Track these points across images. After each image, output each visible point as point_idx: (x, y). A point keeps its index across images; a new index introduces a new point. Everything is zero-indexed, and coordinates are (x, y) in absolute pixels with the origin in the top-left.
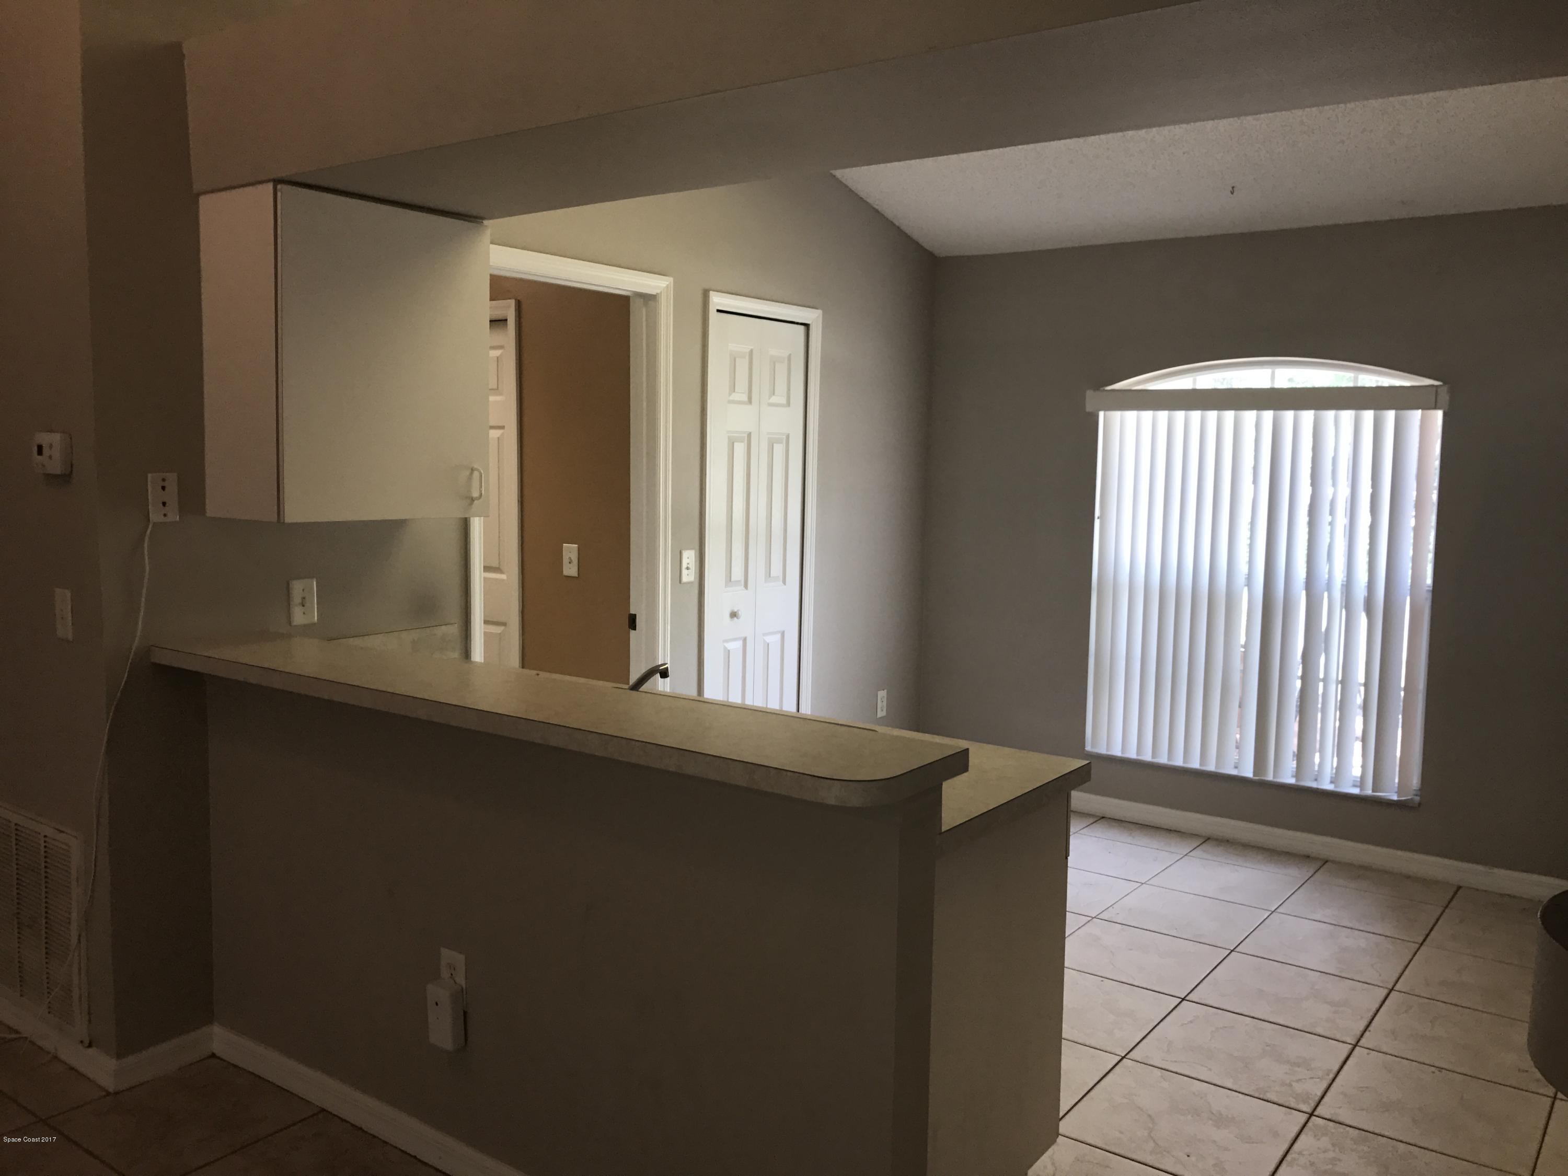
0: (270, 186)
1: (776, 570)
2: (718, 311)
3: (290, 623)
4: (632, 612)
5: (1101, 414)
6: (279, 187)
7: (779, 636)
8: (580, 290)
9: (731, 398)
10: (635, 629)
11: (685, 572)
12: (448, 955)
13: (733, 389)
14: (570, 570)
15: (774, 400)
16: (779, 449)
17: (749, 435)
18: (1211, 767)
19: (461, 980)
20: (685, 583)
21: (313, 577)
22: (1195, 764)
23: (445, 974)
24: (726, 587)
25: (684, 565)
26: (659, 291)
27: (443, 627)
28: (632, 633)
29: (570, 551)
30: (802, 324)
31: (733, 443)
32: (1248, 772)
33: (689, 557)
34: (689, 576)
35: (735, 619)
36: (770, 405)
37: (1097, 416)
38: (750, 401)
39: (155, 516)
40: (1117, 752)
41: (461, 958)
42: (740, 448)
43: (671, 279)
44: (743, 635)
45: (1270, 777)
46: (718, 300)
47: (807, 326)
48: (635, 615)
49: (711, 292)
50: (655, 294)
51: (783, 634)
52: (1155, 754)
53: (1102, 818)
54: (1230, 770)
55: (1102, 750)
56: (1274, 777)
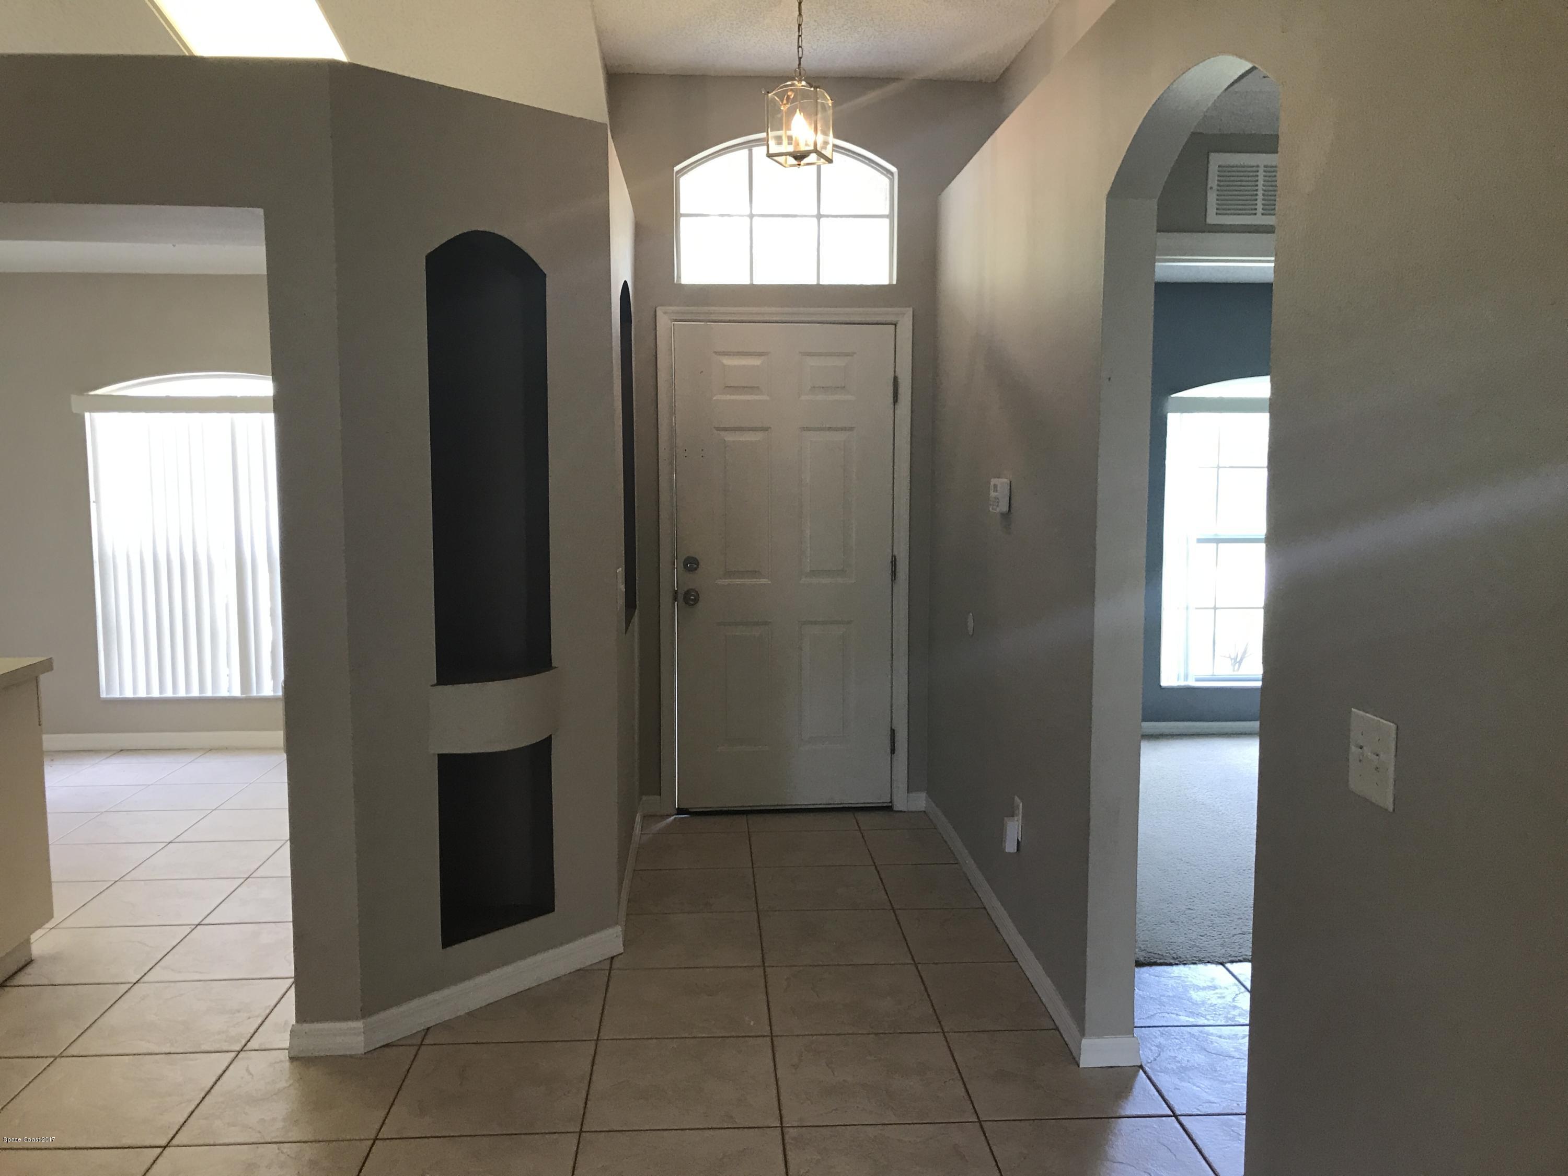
5: (87, 415)
18: (209, 693)
22: (195, 693)
32: (237, 692)
37: (84, 417)
40: (129, 694)
45: (254, 694)
52: (161, 691)
53: (122, 750)
54: (223, 693)
55: (116, 694)
56: (257, 693)
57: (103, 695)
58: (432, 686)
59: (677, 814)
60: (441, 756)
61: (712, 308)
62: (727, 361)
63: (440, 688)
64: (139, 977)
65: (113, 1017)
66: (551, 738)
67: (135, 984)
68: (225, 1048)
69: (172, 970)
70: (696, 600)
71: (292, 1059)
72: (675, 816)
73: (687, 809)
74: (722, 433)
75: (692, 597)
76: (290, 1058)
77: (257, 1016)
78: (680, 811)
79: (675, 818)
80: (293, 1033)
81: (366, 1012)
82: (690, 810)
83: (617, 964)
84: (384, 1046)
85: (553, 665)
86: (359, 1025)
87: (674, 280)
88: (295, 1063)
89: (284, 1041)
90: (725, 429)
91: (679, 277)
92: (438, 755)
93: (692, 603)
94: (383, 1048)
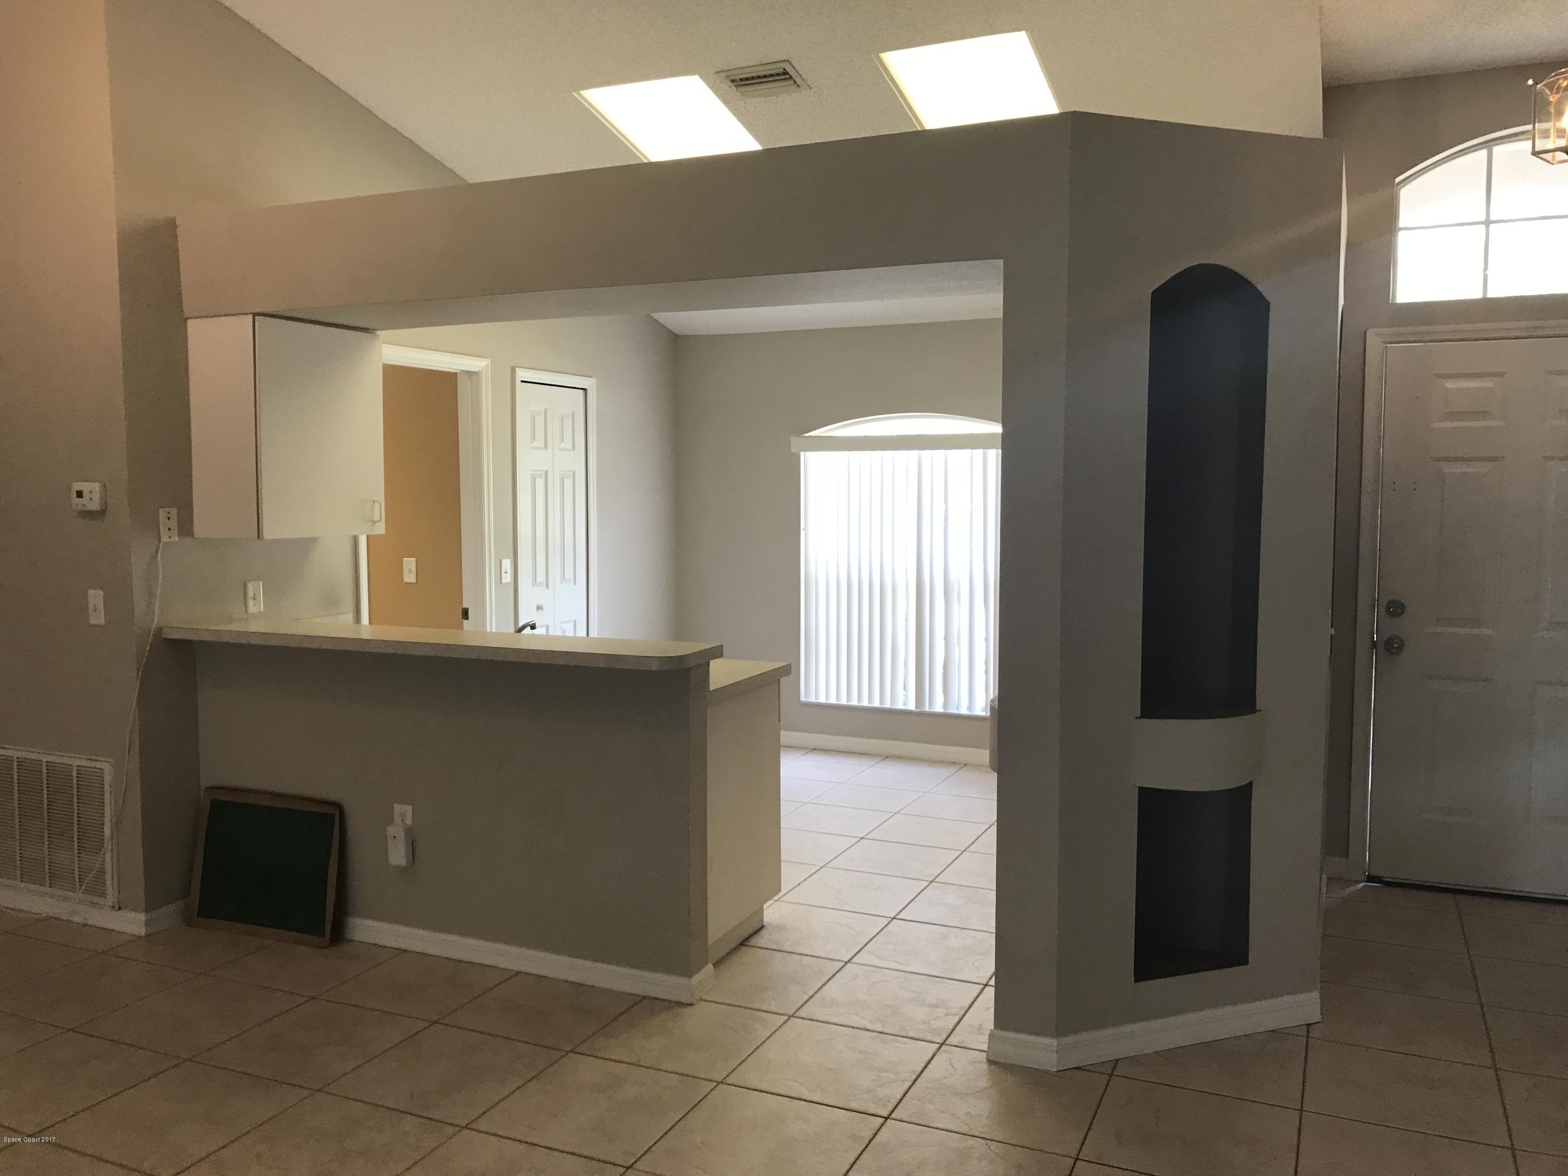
0: (251, 317)
1: (569, 574)
2: (522, 381)
3: (246, 612)
4: (465, 606)
5: (802, 454)
6: (256, 317)
7: (572, 624)
8: (430, 372)
9: (533, 445)
10: (467, 619)
11: (504, 575)
12: (398, 808)
13: (534, 439)
14: (410, 577)
15: (563, 446)
16: (568, 483)
17: (546, 472)
18: (888, 705)
19: (409, 822)
20: (504, 584)
21: (259, 580)
22: (876, 704)
23: (397, 820)
24: (532, 586)
25: (503, 571)
26: (480, 369)
27: (343, 615)
28: (465, 622)
29: (410, 564)
30: (581, 389)
31: (535, 479)
32: (912, 706)
33: (507, 564)
34: (507, 578)
35: (540, 610)
36: (560, 449)
37: (799, 456)
38: (546, 447)
39: (165, 539)
40: (822, 700)
41: (409, 809)
42: (540, 482)
43: (489, 360)
44: (546, 624)
45: (927, 709)
46: (522, 374)
47: (585, 390)
48: (468, 609)
49: (517, 369)
50: (477, 371)
51: (575, 622)
52: (848, 699)
53: (814, 749)
54: (900, 706)
55: (812, 699)
56: (929, 709)
57: (803, 699)
58: (1137, 718)
59: (1367, 881)
60: (1142, 790)
61: (1437, 328)
62: (1450, 385)
63: (1144, 721)
64: (849, 957)
65: (833, 990)
66: (1252, 785)
67: (846, 963)
68: (929, 1038)
69: (876, 956)
70: (1401, 647)
71: (990, 1062)
72: (1364, 884)
73: (1379, 877)
74: (1443, 465)
75: (1394, 645)
76: (988, 1061)
77: (955, 1015)
78: (1371, 879)
79: (1365, 885)
80: (991, 1036)
81: (1060, 1031)
82: (1383, 879)
83: (1314, 1033)
84: (1076, 1068)
85: (1258, 707)
86: (1054, 1042)
87: (1389, 299)
88: (993, 1066)
89: (982, 1042)
90: (1447, 459)
91: (1394, 296)
92: (1139, 788)
93: (1395, 651)
94: (1074, 1070)
